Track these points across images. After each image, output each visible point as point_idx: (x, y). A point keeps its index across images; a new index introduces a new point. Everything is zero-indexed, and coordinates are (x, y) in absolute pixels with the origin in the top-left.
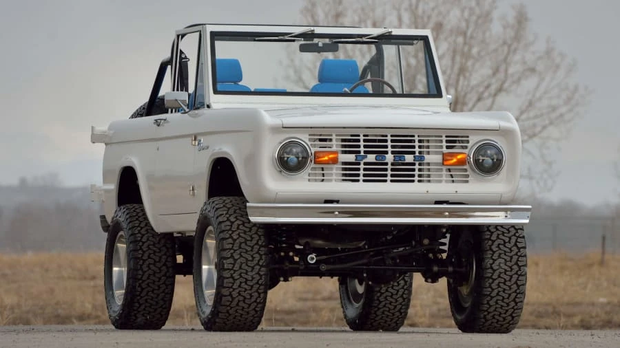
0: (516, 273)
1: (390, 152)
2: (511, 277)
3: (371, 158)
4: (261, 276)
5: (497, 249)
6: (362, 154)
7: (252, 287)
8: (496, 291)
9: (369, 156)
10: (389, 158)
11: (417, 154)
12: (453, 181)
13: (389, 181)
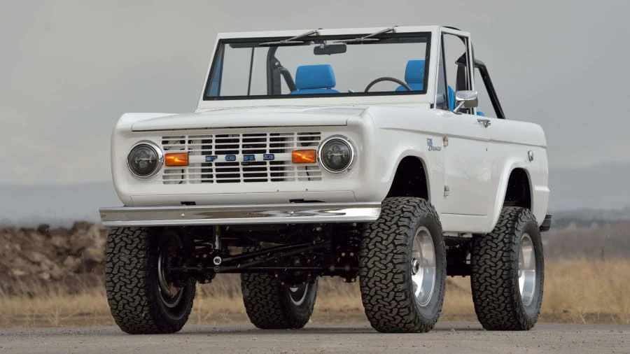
0: (391, 272)
1: (241, 152)
2: (386, 275)
3: (222, 158)
4: (139, 279)
5: (373, 247)
6: (213, 154)
7: (132, 290)
8: (373, 290)
9: (219, 156)
10: (240, 158)
11: (268, 153)
12: (309, 179)
13: (242, 181)
